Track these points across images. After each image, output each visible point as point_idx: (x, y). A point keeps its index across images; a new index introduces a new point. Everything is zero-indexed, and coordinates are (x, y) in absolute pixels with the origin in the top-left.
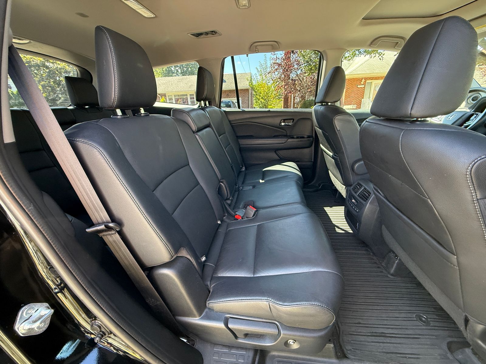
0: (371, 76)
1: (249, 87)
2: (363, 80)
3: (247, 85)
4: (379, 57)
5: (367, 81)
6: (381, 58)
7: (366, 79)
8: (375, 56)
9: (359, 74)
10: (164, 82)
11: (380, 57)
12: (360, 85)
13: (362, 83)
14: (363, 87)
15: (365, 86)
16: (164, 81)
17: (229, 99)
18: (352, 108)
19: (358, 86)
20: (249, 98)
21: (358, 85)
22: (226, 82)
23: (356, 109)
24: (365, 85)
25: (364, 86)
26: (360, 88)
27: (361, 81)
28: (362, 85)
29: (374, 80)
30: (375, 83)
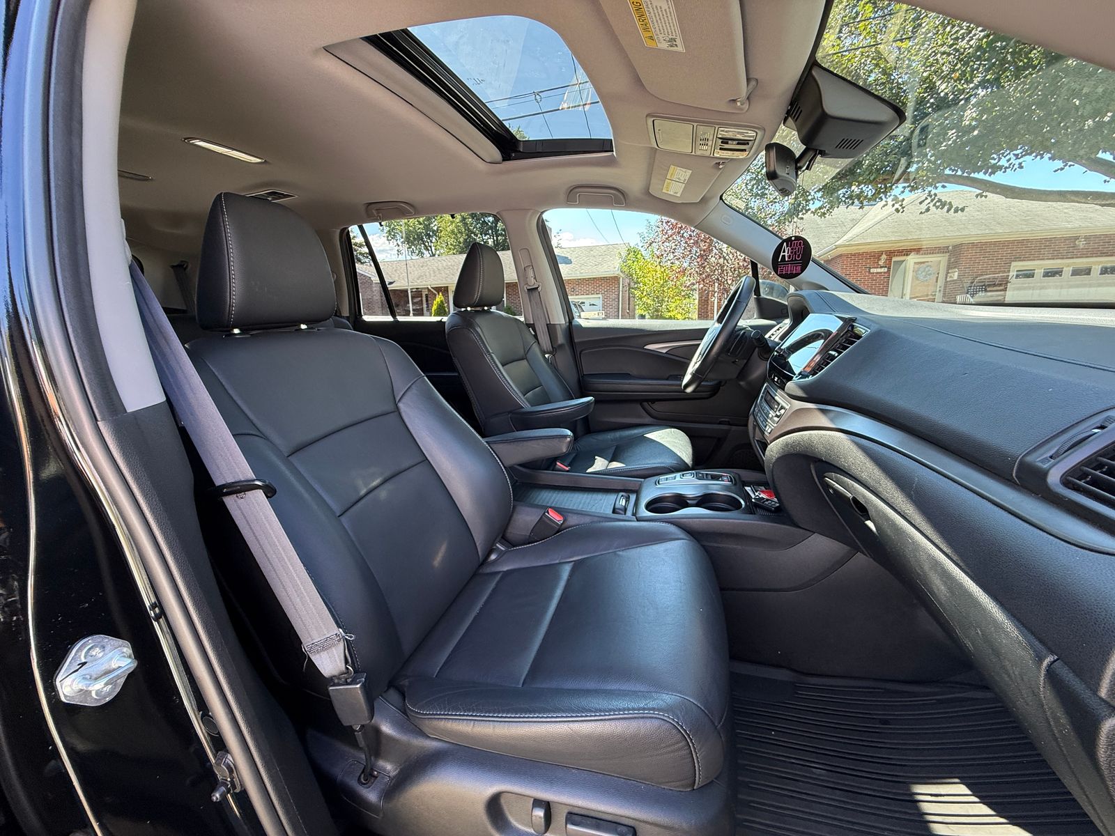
0: (901, 247)
1: (619, 272)
2: (884, 257)
3: (615, 268)
4: (893, 205)
5: (894, 259)
6: (900, 208)
7: (891, 254)
8: (887, 205)
9: (869, 244)
10: (450, 264)
11: (897, 206)
12: (878, 268)
13: (881, 263)
14: (884, 273)
15: (889, 271)
16: (449, 262)
17: (577, 297)
18: (596, 316)
19: (872, 270)
20: (619, 295)
21: (870, 268)
22: (571, 263)
23: (604, 319)
24: (889, 268)
25: (886, 269)
26: (877, 273)
27: (879, 260)
28: (881, 267)
29: (912, 257)
30: (915, 263)
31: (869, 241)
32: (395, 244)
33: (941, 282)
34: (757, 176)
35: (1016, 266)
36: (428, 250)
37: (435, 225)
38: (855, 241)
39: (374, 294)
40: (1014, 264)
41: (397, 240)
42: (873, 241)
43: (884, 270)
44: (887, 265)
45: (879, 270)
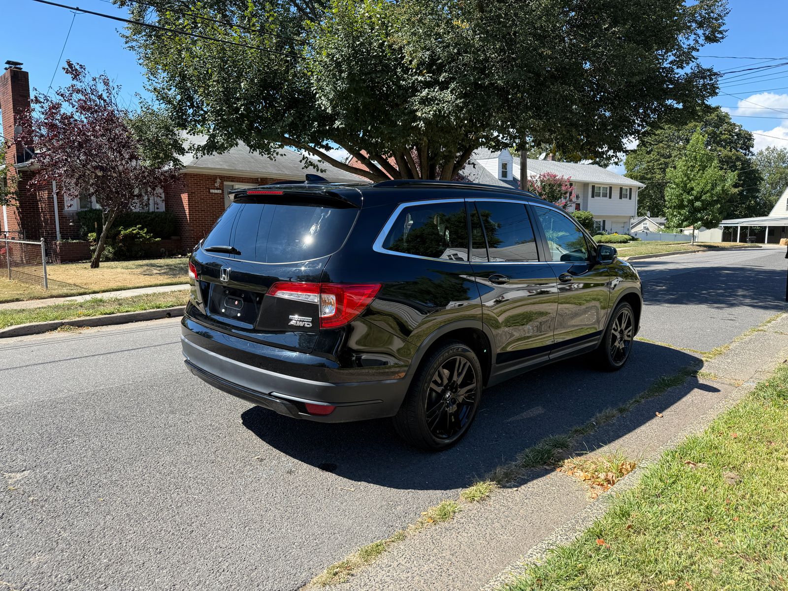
0: (229, 173)
2: (218, 180)
5: (225, 183)
7: (224, 178)
9: (212, 169)
12: (215, 189)
13: (217, 185)
14: (220, 194)
19: (212, 191)
21: (209, 189)
25: (221, 191)
26: (215, 194)
27: (216, 182)
28: (217, 189)
29: (236, 183)
31: (210, 166)
42: (213, 167)
43: (219, 191)
44: (221, 187)
45: (216, 191)
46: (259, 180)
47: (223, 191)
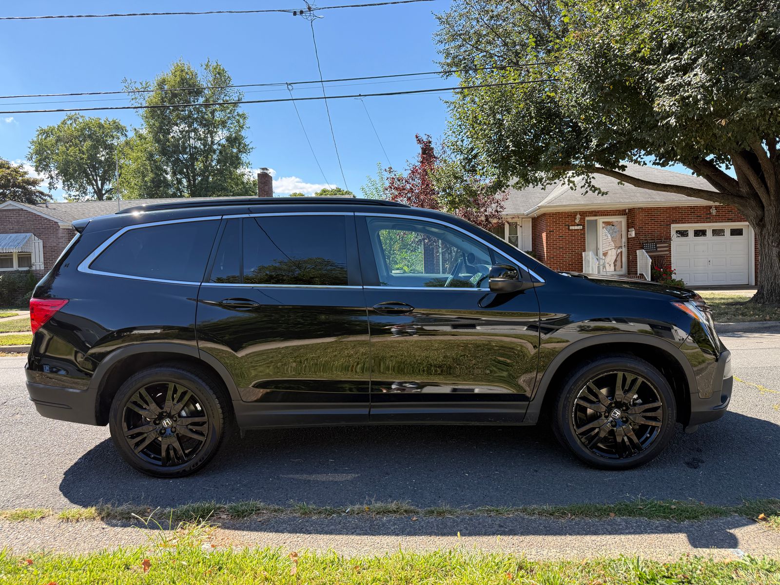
0: (592, 209)
2: (578, 216)
5: (587, 218)
7: (584, 214)
9: (565, 206)
12: (575, 226)
13: (577, 221)
14: (581, 230)
19: (571, 228)
21: (569, 226)
25: (582, 227)
26: (575, 230)
27: (575, 219)
28: (578, 225)
29: (601, 217)
30: (603, 222)
31: (564, 203)
32: (47, 176)
33: (624, 240)
34: (468, 156)
35: (675, 227)
36: (93, 185)
37: (103, 155)
38: (553, 203)
39: (61, 240)
40: (673, 226)
41: (50, 172)
42: (568, 203)
43: (580, 227)
44: (582, 223)
45: (576, 228)
46: (627, 211)
47: (584, 226)
